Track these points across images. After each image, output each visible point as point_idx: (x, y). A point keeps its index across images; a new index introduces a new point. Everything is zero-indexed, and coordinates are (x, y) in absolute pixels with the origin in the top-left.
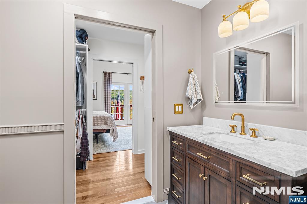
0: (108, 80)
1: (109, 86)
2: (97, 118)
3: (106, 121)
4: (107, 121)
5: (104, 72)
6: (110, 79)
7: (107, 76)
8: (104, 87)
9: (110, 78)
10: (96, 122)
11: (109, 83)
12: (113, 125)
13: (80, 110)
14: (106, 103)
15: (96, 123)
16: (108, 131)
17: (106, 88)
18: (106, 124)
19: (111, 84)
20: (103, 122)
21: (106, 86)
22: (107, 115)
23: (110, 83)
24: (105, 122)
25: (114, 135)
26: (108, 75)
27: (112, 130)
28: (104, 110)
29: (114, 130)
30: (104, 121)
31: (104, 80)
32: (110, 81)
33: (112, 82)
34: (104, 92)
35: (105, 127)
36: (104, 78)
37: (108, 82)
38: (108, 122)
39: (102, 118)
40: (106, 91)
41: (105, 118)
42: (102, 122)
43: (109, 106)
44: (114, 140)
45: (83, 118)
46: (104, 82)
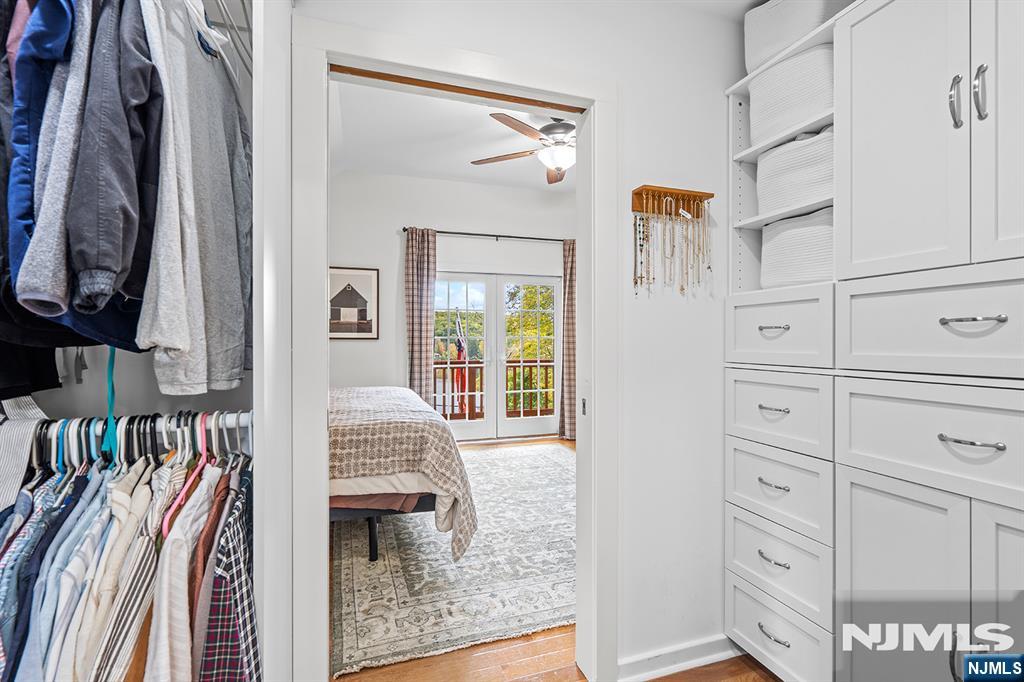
0: (420, 262)
1: (425, 285)
2: (369, 437)
3: (414, 451)
4: (422, 450)
5: (405, 230)
6: (431, 259)
7: (419, 245)
8: (407, 288)
9: (431, 252)
10: (361, 460)
11: (425, 272)
12: (453, 473)
13: (212, 423)
14: (412, 352)
15: (364, 464)
16: (426, 502)
17: (415, 292)
18: (413, 464)
19: (435, 276)
20: (401, 455)
21: (415, 285)
22: (420, 418)
23: (431, 273)
24: (411, 458)
25: (456, 523)
26: (423, 242)
27: (449, 502)
28: (408, 383)
29: (456, 500)
30: (407, 450)
31: (407, 261)
32: (431, 266)
33: (438, 269)
34: (408, 309)
35: (409, 484)
36: (407, 254)
37: (420, 269)
38: (429, 459)
39: (398, 435)
40: (416, 306)
41: (412, 435)
42: (397, 458)
43: (427, 365)
44: (459, 547)
45: (228, 489)
46: (407, 268)
